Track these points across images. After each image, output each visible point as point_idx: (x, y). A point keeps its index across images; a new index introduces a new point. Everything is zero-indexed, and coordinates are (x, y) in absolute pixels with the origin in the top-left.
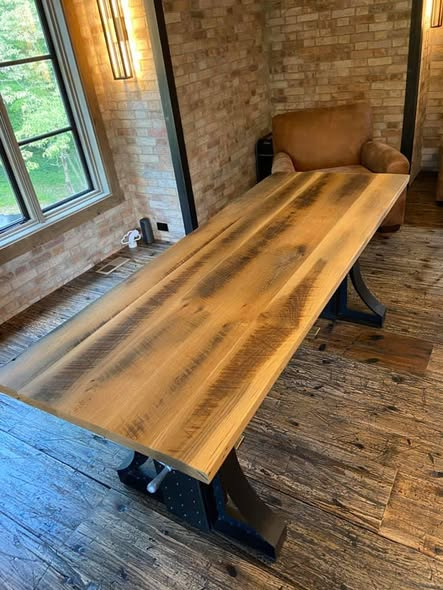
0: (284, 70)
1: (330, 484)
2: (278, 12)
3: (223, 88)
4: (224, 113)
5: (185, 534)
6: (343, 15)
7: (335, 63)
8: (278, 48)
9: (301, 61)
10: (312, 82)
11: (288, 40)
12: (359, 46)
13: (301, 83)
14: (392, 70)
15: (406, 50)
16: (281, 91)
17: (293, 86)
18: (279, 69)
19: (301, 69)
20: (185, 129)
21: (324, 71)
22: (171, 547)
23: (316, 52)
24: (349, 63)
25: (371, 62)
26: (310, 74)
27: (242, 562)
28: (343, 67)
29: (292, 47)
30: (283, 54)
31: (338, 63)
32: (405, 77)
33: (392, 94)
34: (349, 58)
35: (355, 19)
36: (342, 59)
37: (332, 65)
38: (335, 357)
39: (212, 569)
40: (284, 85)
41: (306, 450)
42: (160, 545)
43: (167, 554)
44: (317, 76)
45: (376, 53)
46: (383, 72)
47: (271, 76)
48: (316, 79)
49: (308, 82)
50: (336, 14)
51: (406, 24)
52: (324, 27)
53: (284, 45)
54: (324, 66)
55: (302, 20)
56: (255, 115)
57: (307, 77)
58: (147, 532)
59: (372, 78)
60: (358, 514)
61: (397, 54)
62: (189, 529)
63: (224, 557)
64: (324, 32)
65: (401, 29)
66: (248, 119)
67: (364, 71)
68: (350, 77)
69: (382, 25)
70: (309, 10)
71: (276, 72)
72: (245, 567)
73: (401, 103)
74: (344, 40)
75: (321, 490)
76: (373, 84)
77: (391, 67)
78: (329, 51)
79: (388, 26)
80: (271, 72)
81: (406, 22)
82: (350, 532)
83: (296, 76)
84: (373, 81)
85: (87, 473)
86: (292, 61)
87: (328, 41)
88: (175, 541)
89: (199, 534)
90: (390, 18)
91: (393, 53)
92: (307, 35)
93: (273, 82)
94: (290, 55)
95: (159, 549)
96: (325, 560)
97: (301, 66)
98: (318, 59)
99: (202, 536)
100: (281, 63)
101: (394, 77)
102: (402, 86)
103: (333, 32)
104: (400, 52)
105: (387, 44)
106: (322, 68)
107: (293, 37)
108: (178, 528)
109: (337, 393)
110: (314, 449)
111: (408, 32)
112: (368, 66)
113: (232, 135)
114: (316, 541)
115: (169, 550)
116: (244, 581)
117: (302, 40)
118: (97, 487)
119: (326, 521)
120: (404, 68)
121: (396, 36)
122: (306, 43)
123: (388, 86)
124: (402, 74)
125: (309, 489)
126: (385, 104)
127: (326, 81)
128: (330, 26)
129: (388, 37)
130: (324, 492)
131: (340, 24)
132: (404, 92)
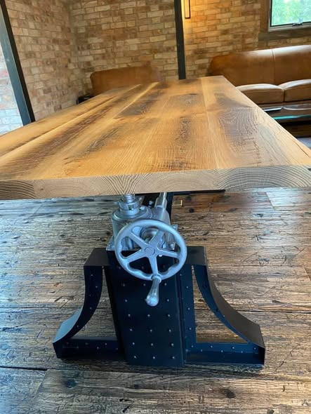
0: (89, 47)
1: (263, 291)
2: (79, 5)
3: (48, 49)
4: (51, 69)
5: (157, 380)
6: (128, 7)
7: (128, 41)
8: (82, 31)
9: (101, 40)
10: (112, 56)
11: (90, 25)
12: (142, 28)
13: (103, 56)
14: (167, 44)
15: (174, 30)
16: (89, 63)
17: (97, 59)
18: (85, 46)
19: (102, 46)
20: (25, 72)
21: (119, 47)
22: (150, 398)
23: (112, 33)
24: (136, 41)
25: (152, 39)
26: (109, 49)
27: (231, 380)
28: (133, 44)
29: (93, 30)
30: (87, 36)
31: (129, 41)
32: (176, 49)
33: (169, 61)
34: (136, 37)
35: (136, 9)
36: (131, 38)
37: (125, 43)
38: (205, 214)
39: (206, 400)
40: (90, 58)
41: (227, 275)
42: (136, 401)
43: (150, 407)
44: (115, 50)
45: (154, 33)
46: (161, 47)
47: (79, 52)
48: (115, 53)
49: (109, 56)
50: (123, 6)
51: (172, 12)
52: (116, 16)
53: (86, 29)
54: (119, 43)
55: (99, 10)
56: (73, 78)
57: (107, 51)
58: (113, 395)
59: (154, 51)
60: (300, 304)
61: (168, 33)
62: (159, 373)
63: (212, 383)
64: (116, 19)
65: (169, 16)
66: (69, 80)
67: (147, 46)
68: (139, 51)
69: (156, 13)
70: (103, 3)
71: (83, 49)
72: (238, 384)
73: (176, 67)
74: (130, 24)
75: (259, 298)
76: (155, 55)
77: (165, 43)
78: (121, 33)
79: (160, 13)
80: (79, 48)
81: (171, 11)
82: (305, 320)
83: (99, 51)
84: (155, 53)
85: (9, 365)
86: (95, 41)
87: (120, 25)
88: (152, 391)
89: (172, 374)
90: (161, 8)
91: (166, 32)
92: (103, 21)
93: (82, 56)
94: (93, 36)
95: (137, 406)
96: (302, 349)
97: (101, 43)
98: (114, 38)
99: (178, 374)
100: (87, 42)
101: (169, 49)
102: (174, 55)
103: (123, 19)
104: (170, 32)
105: (161, 26)
106: (117, 45)
107: (93, 23)
108: (147, 378)
109: (222, 233)
110: (232, 272)
111: (174, 17)
112: (150, 42)
113: (60, 88)
114: (284, 337)
115: (149, 402)
116: (246, 397)
117: (101, 25)
118: (29, 374)
119: (280, 318)
120: (174, 42)
121: (166, 21)
122: (104, 27)
123: (166, 56)
124: (174, 47)
125: (249, 301)
126: (165, 69)
127: (122, 54)
128: (120, 14)
129: (161, 22)
130: (261, 298)
131: (127, 13)
132: (177, 59)
